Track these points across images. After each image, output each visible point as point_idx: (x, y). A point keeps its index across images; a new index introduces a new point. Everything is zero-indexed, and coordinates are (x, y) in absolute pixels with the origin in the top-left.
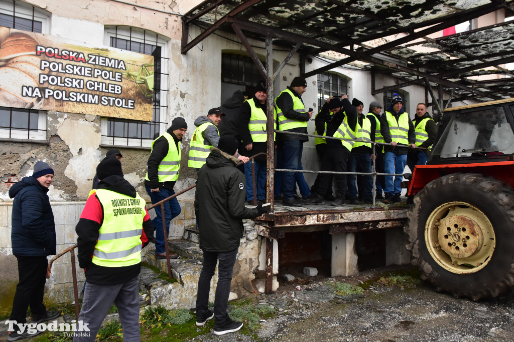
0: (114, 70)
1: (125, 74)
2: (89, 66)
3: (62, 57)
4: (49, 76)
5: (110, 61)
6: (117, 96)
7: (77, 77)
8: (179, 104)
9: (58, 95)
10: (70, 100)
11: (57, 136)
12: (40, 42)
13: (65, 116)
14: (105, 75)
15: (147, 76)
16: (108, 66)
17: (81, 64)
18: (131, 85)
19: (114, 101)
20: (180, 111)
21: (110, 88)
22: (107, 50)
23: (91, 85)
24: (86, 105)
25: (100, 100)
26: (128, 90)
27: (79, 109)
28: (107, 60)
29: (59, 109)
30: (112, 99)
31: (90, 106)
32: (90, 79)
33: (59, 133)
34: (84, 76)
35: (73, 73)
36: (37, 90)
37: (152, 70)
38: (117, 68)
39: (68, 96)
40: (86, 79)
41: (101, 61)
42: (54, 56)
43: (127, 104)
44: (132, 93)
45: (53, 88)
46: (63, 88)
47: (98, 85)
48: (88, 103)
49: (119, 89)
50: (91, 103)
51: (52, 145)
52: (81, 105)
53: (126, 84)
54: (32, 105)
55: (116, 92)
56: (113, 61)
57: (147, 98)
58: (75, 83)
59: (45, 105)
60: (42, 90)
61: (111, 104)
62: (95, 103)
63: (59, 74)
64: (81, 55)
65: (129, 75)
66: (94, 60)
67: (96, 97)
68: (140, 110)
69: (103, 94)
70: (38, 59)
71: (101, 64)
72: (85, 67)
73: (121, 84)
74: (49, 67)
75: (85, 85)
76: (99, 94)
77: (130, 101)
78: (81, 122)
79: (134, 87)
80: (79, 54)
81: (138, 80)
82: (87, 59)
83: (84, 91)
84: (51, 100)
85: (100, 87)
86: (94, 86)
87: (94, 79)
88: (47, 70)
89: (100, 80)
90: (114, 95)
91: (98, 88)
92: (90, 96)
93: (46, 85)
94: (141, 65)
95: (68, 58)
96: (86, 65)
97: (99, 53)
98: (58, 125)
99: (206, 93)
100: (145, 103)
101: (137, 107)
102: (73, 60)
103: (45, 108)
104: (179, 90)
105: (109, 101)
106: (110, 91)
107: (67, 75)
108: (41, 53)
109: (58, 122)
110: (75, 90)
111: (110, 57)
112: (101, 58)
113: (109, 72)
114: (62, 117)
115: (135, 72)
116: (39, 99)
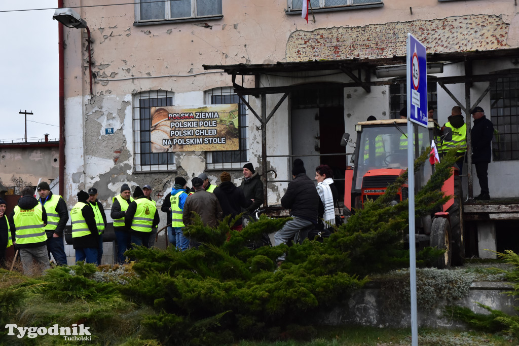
0: (211, 119)
1: (218, 120)
2: (196, 120)
3: (181, 118)
4: (175, 131)
5: (208, 114)
6: (214, 136)
7: (190, 129)
8: (255, 136)
9: (180, 142)
10: (186, 144)
11: (181, 167)
12: (170, 112)
13: (184, 154)
14: (206, 124)
15: (233, 118)
16: (208, 118)
17: (192, 120)
18: (222, 127)
19: (212, 140)
20: (256, 140)
21: (209, 132)
22: (206, 107)
23: (198, 133)
24: (195, 145)
25: (203, 141)
26: (221, 131)
27: (191, 148)
28: (207, 114)
29: (181, 150)
30: (211, 139)
31: (197, 145)
32: (197, 128)
33: (181, 165)
34: (194, 127)
35: (187, 127)
36: (170, 140)
37: (236, 114)
38: (213, 119)
39: (185, 142)
40: (195, 129)
41: (203, 115)
42: (177, 119)
43: (220, 141)
44: (223, 132)
45: (177, 138)
46: (182, 137)
47: (202, 131)
48: (196, 144)
49: (215, 132)
50: (198, 144)
51: (179, 172)
52: (192, 146)
53: (219, 128)
54: (168, 149)
55: (213, 134)
56: (210, 114)
57: (234, 134)
58: (189, 133)
59: (174, 149)
60: (172, 140)
61: (211, 142)
62: (200, 144)
63: (180, 129)
64: (191, 114)
65: (221, 121)
66: (199, 116)
67: (201, 139)
68: (230, 143)
69: (205, 137)
70: (169, 122)
71: (203, 117)
72: (194, 122)
73: (216, 128)
74: (175, 126)
75: (194, 133)
76: (203, 137)
77: (222, 138)
78: (193, 156)
79: (225, 128)
80: (190, 114)
81: (228, 123)
82: (195, 116)
83: (194, 136)
84: (177, 145)
85: (203, 132)
86: (199, 133)
87: (199, 128)
88: (174, 127)
89: (203, 128)
90: (212, 137)
91: (202, 134)
92: (198, 139)
93: (174, 137)
94: (229, 112)
95: (185, 118)
96: (194, 120)
97: (202, 110)
98: (180, 160)
99: (276, 123)
100: (233, 138)
101: (228, 141)
102: (187, 118)
103: (174, 151)
104: (255, 125)
105: (209, 140)
106: (209, 134)
107: (184, 129)
108: (170, 118)
109: (180, 158)
110: (189, 137)
111: (208, 112)
112: (203, 114)
113: (208, 122)
114: (182, 155)
115: (225, 117)
116: (171, 146)
